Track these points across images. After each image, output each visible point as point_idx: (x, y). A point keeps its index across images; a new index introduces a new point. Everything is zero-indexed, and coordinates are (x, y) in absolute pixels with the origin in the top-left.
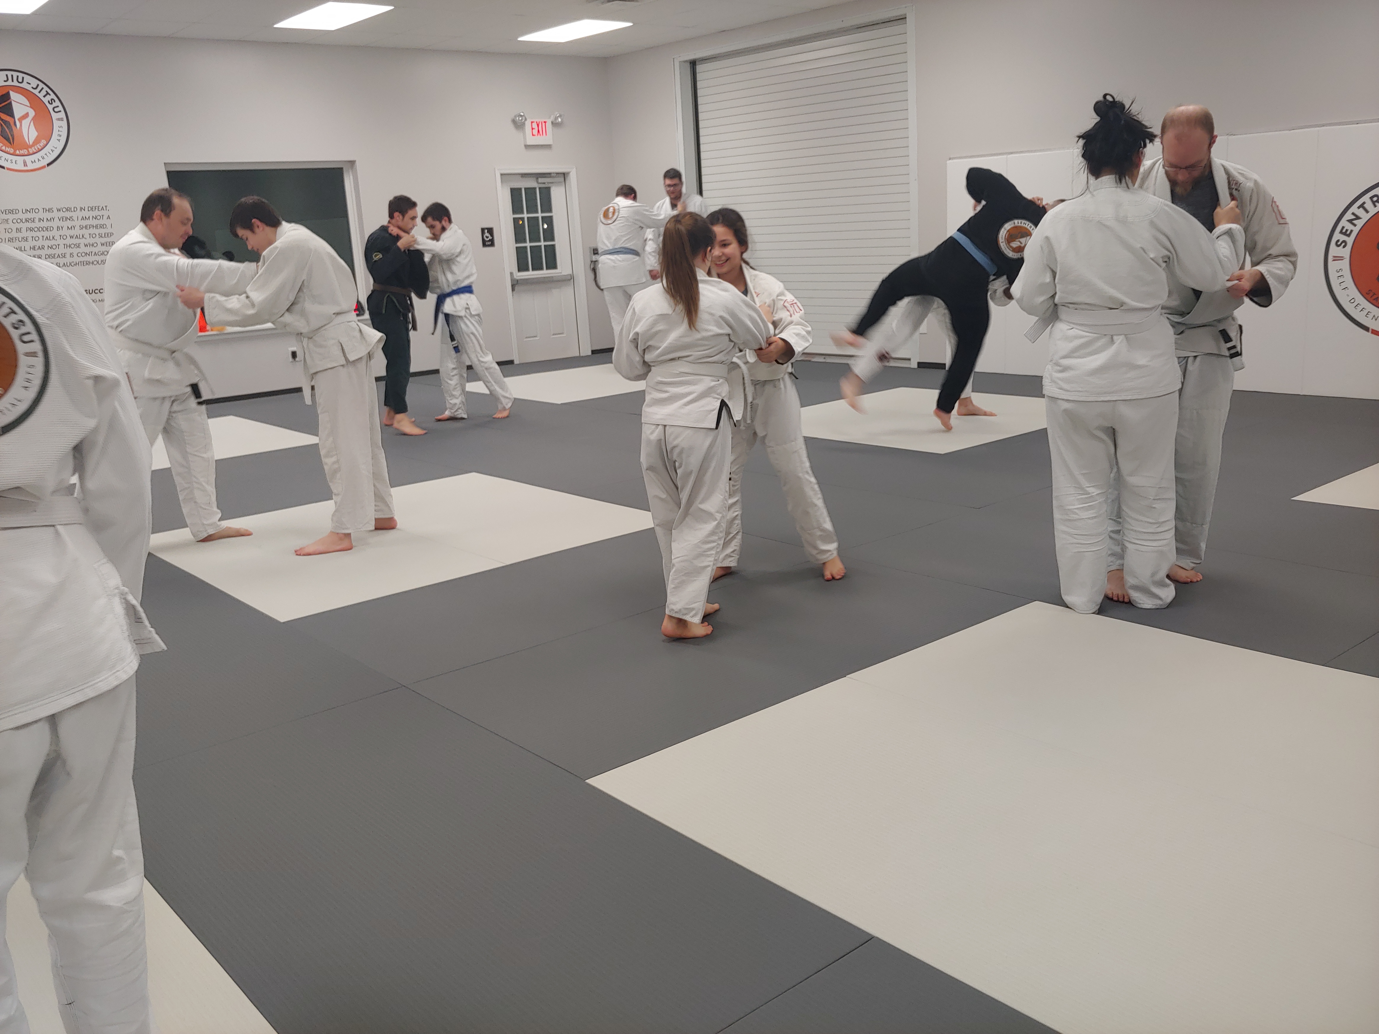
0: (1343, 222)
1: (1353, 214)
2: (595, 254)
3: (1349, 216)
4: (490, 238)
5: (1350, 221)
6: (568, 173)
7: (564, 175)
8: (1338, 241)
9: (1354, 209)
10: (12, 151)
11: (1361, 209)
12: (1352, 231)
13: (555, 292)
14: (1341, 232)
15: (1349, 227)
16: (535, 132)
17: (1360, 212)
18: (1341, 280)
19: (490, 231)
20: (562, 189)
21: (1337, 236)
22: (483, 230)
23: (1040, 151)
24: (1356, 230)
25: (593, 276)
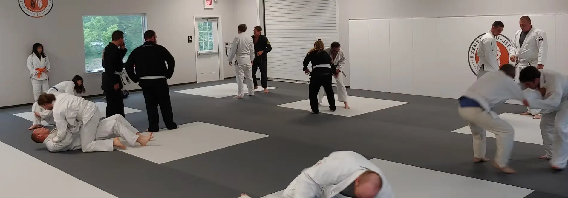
0: (473, 46)
1: (475, 43)
2: (227, 45)
3: (474, 44)
4: (191, 39)
5: (474, 46)
6: (218, 18)
7: (217, 18)
8: (471, 52)
9: (475, 42)
10: (33, 10)
11: (477, 42)
12: (475, 49)
13: (212, 57)
14: (472, 49)
15: (474, 47)
16: (208, 4)
17: (477, 43)
18: (473, 64)
19: (191, 37)
20: (216, 23)
21: (471, 50)
22: (188, 37)
23: (384, 19)
24: (476, 49)
25: (226, 52)
